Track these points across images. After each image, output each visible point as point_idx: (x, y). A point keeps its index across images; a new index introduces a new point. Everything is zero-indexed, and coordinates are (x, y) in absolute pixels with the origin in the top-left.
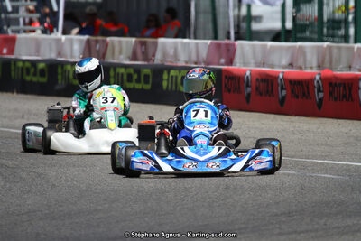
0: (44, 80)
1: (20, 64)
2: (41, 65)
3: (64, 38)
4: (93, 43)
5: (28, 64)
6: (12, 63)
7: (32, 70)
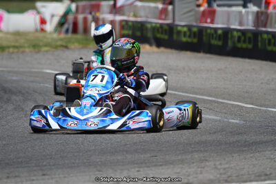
0: (220, 43)
1: (209, 31)
2: (220, 32)
3: (244, 10)
4: (260, 14)
5: (213, 31)
6: (204, 30)
7: (215, 36)
